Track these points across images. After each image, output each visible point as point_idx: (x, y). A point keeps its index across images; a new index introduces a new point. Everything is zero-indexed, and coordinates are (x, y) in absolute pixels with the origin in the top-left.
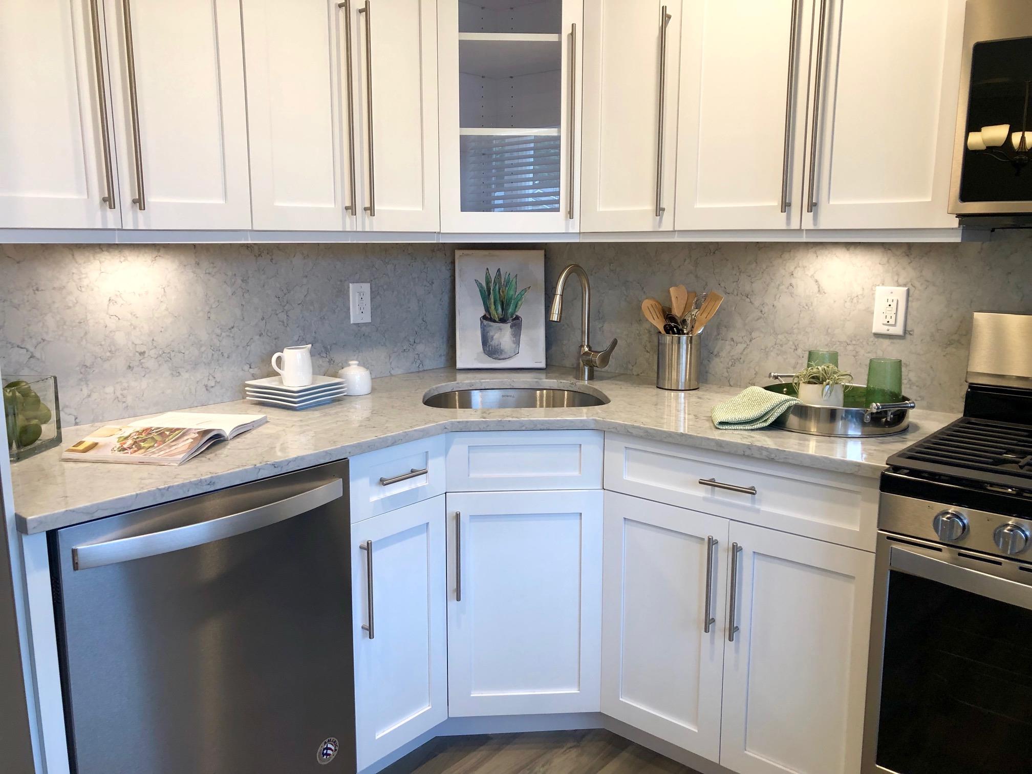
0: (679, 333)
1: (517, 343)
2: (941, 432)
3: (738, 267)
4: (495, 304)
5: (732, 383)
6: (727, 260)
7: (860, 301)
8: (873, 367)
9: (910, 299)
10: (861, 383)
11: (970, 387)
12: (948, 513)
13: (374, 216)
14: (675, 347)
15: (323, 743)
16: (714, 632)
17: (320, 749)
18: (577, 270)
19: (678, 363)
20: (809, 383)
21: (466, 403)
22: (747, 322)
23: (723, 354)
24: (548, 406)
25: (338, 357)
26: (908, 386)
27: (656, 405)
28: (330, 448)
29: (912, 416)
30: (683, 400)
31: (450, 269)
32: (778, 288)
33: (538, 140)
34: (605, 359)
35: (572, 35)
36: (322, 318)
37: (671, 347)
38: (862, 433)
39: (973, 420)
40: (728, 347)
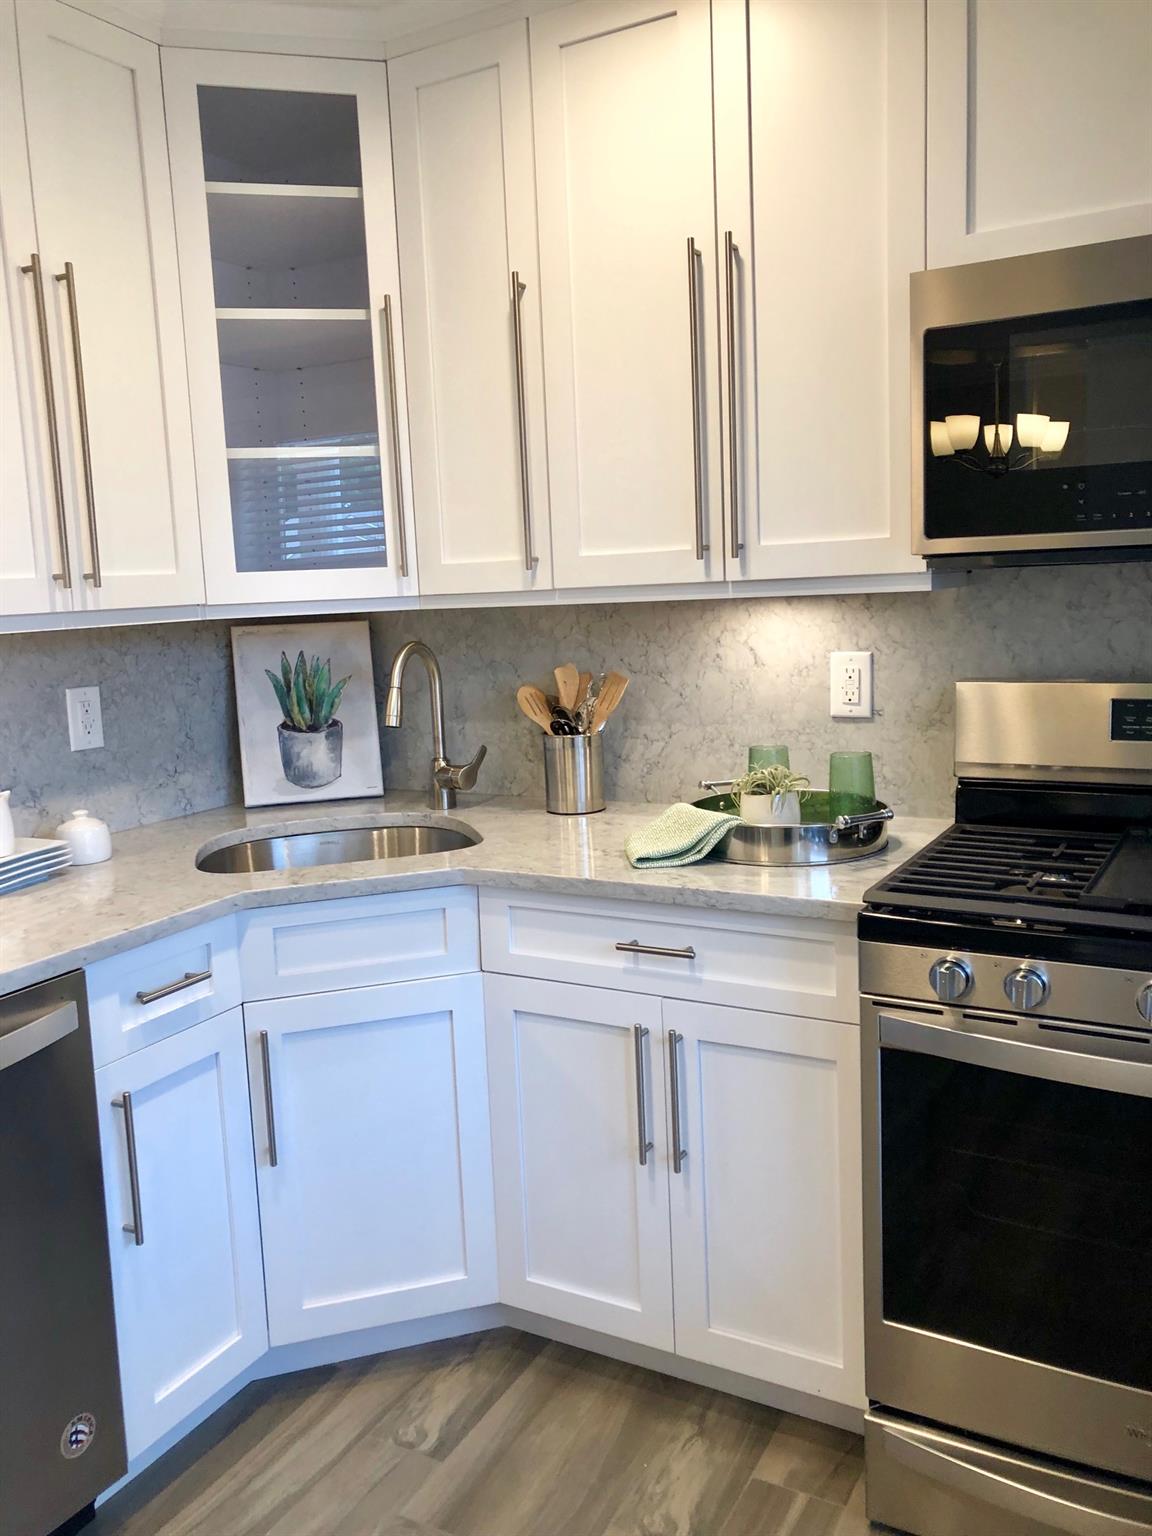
0: (571, 733)
1: (338, 760)
2: (929, 848)
3: (645, 634)
4: (299, 705)
5: (650, 798)
6: (630, 626)
7: (811, 673)
8: (835, 765)
9: (876, 667)
10: (821, 786)
11: (960, 783)
12: (946, 961)
13: (100, 586)
14: (569, 753)
15: (70, 1424)
16: (653, 1162)
17: (66, 1435)
18: (420, 649)
19: (574, 776)
20: (754, 793)
21: (264, 862)
22: (663, 709)
23: (635, 757)
24: (391, 855)
25: (54, 806)
26: (884, 786)
27: (548, 839)
28: (53, 956)
29: (891, 829)
30: (585, 827)
31: (225, 656)
32: (701, 661)
33: (346, 463)
34: (471, 776)
35: (386, 311)
36: (25, 747)
37: (562, 753)
38: (829, 857)
39: (968, 827)
40: (640, 748)
